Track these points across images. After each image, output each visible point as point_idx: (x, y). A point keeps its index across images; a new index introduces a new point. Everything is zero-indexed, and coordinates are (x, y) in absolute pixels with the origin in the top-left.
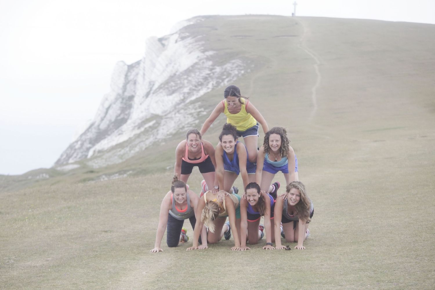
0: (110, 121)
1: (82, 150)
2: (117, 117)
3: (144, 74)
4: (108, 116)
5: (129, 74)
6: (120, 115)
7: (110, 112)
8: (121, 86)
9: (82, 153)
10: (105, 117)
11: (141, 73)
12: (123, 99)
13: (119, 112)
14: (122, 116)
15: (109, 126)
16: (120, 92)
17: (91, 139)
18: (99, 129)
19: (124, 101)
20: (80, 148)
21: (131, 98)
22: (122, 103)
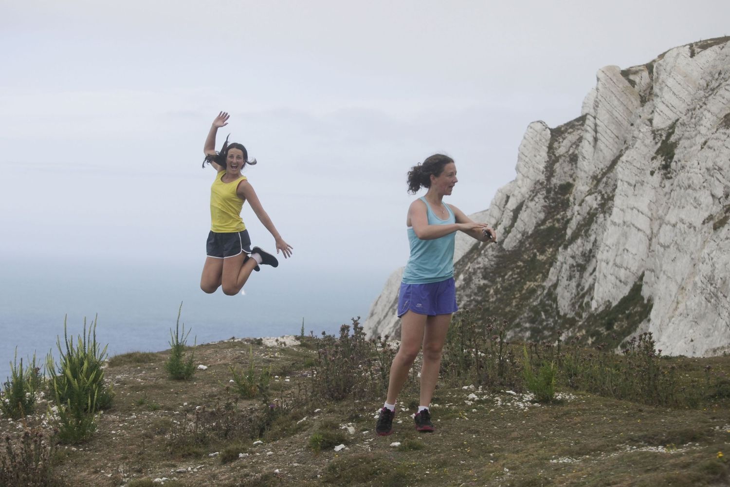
0: (524, 233)
1: (468, 291)
2: (538, 225)
3: (596, 140)
4: (519, 224)
5: (556, 145)
6: (543, 222)
7: (523, 215)
8: (542, 167)
9: (469, 296)
10: (512, 226)
11: (589, 136)
12: (549, 191)
13: (542, 216)
14: (548, 224)
15: (521, 243)
16: (542, 178)
17: (485, 268)
18: (502, 250)
19: (552, 195)
20: (463, 288)
21: (567, 188)
22: (546, 198)
